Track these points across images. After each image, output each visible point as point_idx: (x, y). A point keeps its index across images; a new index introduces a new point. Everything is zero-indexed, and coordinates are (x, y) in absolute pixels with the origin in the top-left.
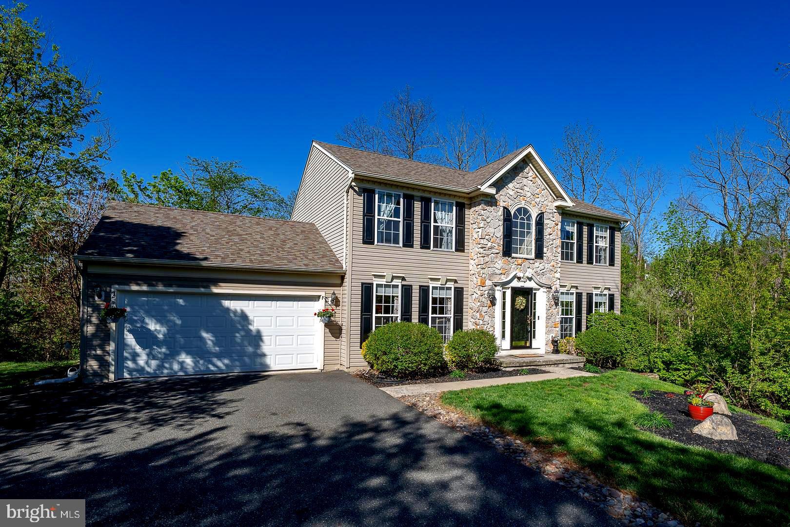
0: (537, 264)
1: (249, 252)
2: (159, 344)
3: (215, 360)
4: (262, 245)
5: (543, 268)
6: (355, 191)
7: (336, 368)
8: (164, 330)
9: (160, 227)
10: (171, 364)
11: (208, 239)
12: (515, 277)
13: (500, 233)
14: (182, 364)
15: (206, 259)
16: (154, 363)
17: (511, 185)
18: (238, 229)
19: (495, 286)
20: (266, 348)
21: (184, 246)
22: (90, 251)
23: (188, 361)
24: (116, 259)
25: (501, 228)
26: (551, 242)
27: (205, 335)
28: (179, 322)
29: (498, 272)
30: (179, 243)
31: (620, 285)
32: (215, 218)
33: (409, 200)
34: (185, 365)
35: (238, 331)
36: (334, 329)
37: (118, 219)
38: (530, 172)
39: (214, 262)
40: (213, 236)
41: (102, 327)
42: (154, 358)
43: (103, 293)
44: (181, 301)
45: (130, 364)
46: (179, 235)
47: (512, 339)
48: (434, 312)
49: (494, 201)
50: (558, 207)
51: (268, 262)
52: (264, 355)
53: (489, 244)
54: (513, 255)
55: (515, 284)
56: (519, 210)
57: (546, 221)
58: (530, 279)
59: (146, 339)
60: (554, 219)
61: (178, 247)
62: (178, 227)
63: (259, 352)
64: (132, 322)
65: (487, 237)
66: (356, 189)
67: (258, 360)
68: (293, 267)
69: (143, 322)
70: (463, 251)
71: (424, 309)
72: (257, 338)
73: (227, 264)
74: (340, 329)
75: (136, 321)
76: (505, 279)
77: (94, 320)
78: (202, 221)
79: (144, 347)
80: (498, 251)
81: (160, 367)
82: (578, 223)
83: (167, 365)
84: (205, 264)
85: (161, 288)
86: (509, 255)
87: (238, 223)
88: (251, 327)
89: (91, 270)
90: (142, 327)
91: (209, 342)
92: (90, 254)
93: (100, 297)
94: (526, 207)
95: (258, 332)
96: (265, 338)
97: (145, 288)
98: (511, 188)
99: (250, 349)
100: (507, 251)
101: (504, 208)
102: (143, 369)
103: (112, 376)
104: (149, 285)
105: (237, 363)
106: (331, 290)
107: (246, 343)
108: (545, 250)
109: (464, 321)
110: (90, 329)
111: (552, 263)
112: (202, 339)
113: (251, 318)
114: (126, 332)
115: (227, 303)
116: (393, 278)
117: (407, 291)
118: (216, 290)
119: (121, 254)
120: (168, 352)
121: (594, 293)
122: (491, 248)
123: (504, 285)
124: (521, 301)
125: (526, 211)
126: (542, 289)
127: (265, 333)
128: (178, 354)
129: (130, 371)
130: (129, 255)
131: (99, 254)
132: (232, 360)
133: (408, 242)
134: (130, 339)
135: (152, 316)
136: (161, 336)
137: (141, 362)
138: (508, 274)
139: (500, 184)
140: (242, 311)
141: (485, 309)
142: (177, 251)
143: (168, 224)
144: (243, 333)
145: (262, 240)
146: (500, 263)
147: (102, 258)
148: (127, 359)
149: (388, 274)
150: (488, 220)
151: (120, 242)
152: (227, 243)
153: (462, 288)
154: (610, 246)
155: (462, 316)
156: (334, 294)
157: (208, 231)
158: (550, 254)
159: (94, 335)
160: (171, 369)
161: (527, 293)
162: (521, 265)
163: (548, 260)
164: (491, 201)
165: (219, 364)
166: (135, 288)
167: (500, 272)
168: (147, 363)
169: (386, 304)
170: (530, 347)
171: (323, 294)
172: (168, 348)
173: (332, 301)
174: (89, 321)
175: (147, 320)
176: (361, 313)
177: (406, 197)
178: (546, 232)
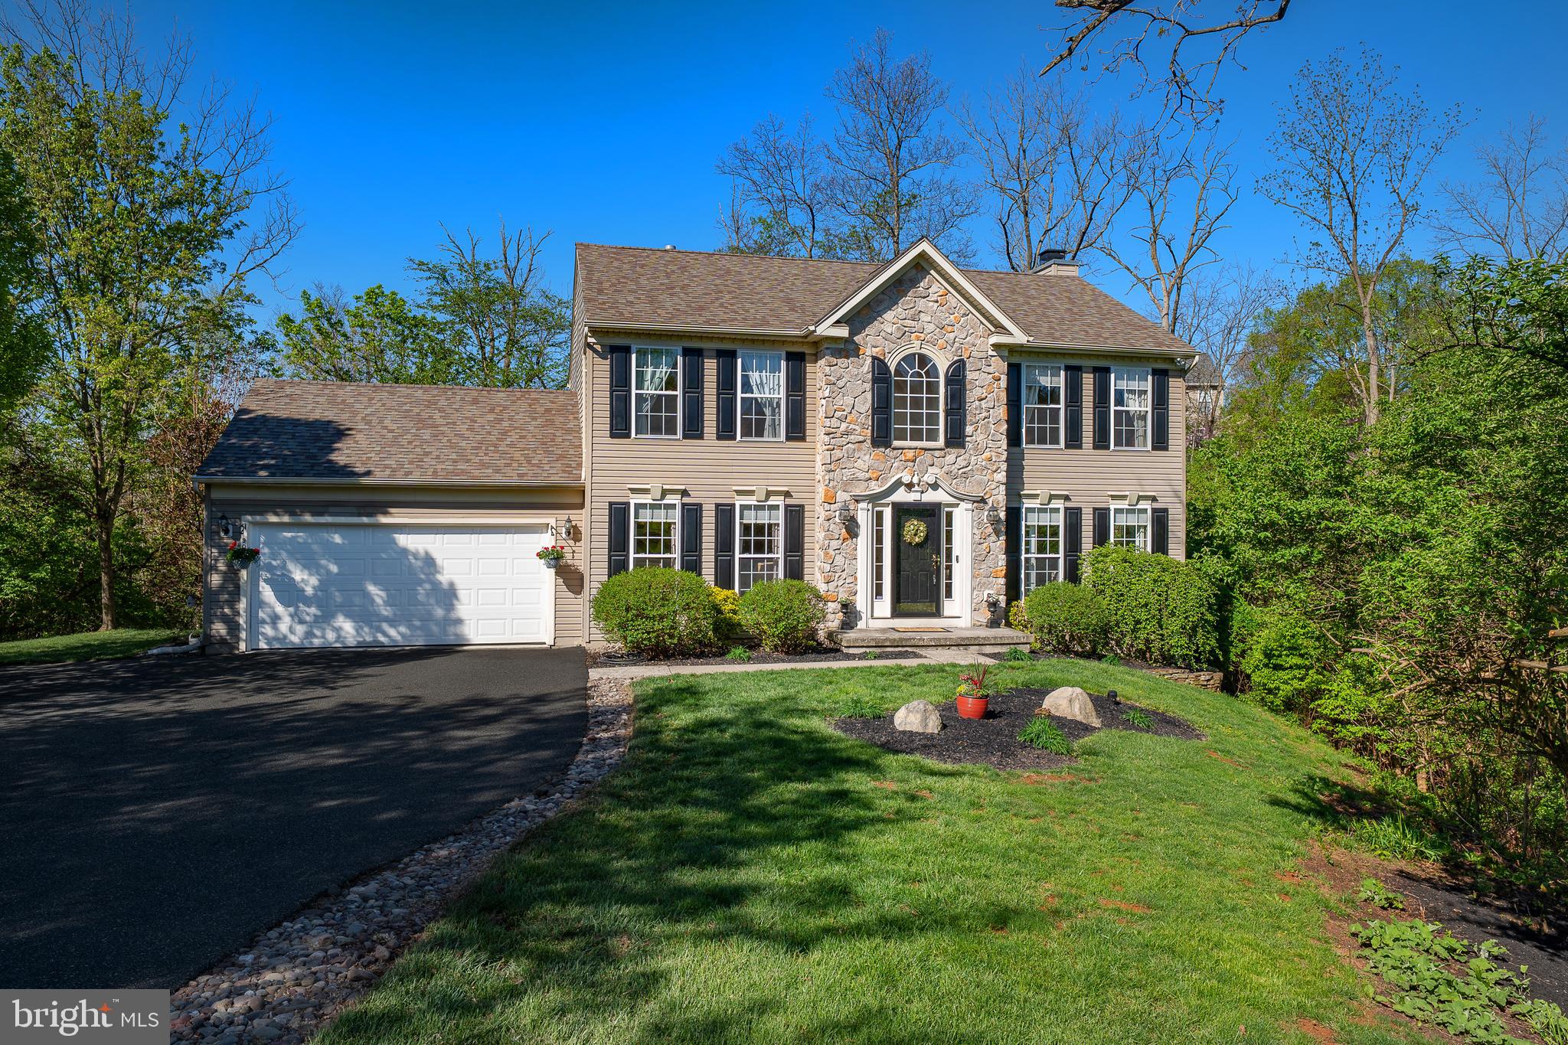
0: (950, 458)
1: (438, 457)
2: (308, 601)
3: (385, 626)
4: (463, 444)
5: (964, 463)
6: (595, 351)
7: (575, 643)
8: (314, 581)
9: (317, 421)
10: (324, 630)
11: (383, 437)
12: (898, 484)
13: (865, 404)
14: (338, 630)
15: (368, 473)
16: (300, 629)
17: (889, 316)
18: (437, 415)
19: (857, 501)
20: (463, 610)
21: (341, 456)
22: (213, 470)
23: (348, 627)
24: (246, 480)
25: (869, 395)
26: (984, 414)
27: (372, 589)
28: (334, 569)
29: (861, 475)
30: (338, 449)
31: (1182, 488)
32: (407, 396)
33: (694, 356)
34: (343, 634)
35: (420, 583)
36: (570, 578)
37: (260, 413)
38: (932, 285)
39: (380, 477)
40: (392, 431)
41: (231, 576)
42: (301, 622)
43: (230, 527)
44: (337, 539)
45: (268, 630)
46: (340, 433)
47: (897, 599)
48: (745, 548)
49: (852, 347)
50: (997, 347)
51: (463, 472)
52: (459, 621)
53: (844, 426)
54: (896, 443)
55: (901, 496)
56: (909, 359)
57: (970, 376)
58: (935, 486)
59: (289, 593)
60: (991, 369)
61: (334, 457)
62: (343, 419)
63: (453, 615)
64: (270, 568)
65: (838, 414)
66: (598, 347)
67: (451, 629)
68: (499, 480)
69: (284, 567)
70: (803, 439)
71: (724, 544)
72: (449, 596)
73: (400, 479)
74: (581, 578)
75: (275, 568)
76: (876, 488)
77: (222, 566)
78: (383, 405)
79: (286, 604)
80: (861, 438)
81: (309, 634)
82: (1067, 368)
83: (318, 633)
84: (365, 481)
85: (308, 518)
86: (887, 445)
87: (443, 403)
88: (439, 577)
89: (216, 495)
90: (283, 575)
91: (379, 601)
92: (212, 474)
93: (226, 532)
94: (923, 351)
95: (452, 585)
96: (462, 594)
97: (286, 519)
98: (890, 320)
99: (439, 612)
100: (882, 437)
101: (874, 358)
102: (285, 637)
103: (242, 646)
104: (292, 514)
105: (419, 632)
106: (563, 515)
107: (432, 601)
108: (969, 429)
109: (806, 565)
110: (215, 580)
111: (987, 454)
112: (367, 595)
113: (439, 562)
114: (262, 584)
115: (404, 540)
116: (665, 493)
117: (692, 515)
118: (384, 520)
119: (254, 473)
120: (319, 613)
121: (1112, 507)
122: (847, 433)
123: (874, 499)
124: (915, 530)
125: (923, 360)
126: (963, 505)
127: (460, 585)
128: (333, 616)
129: (269, 640)
130: (263, 473)
131: (224, 473)
132: (410, 627)
133: (694, 429)
134: (267, 593)
135: (297, 560)
136: (309, 591)
137: (283, 627)
138: (886, 480)
139: (861, 318)
140: (427, 553)
141: (835, 544)
142: (330, 461)
143: (330, 415)
144: (427, 586)
145: (468, 434)
146: (867, 458)
147: (227, 479)
148: (264, 622)
149: (655, 486)
150: (841, 383)
151: (255, 452)
152: (410, 443)
153: (802, 506)
154: (1153, 409)
155: (802, 556)
156: (569, 521)
157: (387, 422)
158: (982, 437)
159: (222, 588)
160: (323, 637)
161: (930, 513)
162: (914, 461)
163: (976, 449)
164: (846, 349)
165: (392, 632)
166: (273, 519)
167: (867, 475)
168: (291, 630)
169: (654, 537)
170: (937, 613)
171: (552, 522)
172: (319, 607)
173: (568, 533)
174: (213, 568)
175: (291, 566)
176: (610, 551)
177: (687, 352)
178: (972, 395)
